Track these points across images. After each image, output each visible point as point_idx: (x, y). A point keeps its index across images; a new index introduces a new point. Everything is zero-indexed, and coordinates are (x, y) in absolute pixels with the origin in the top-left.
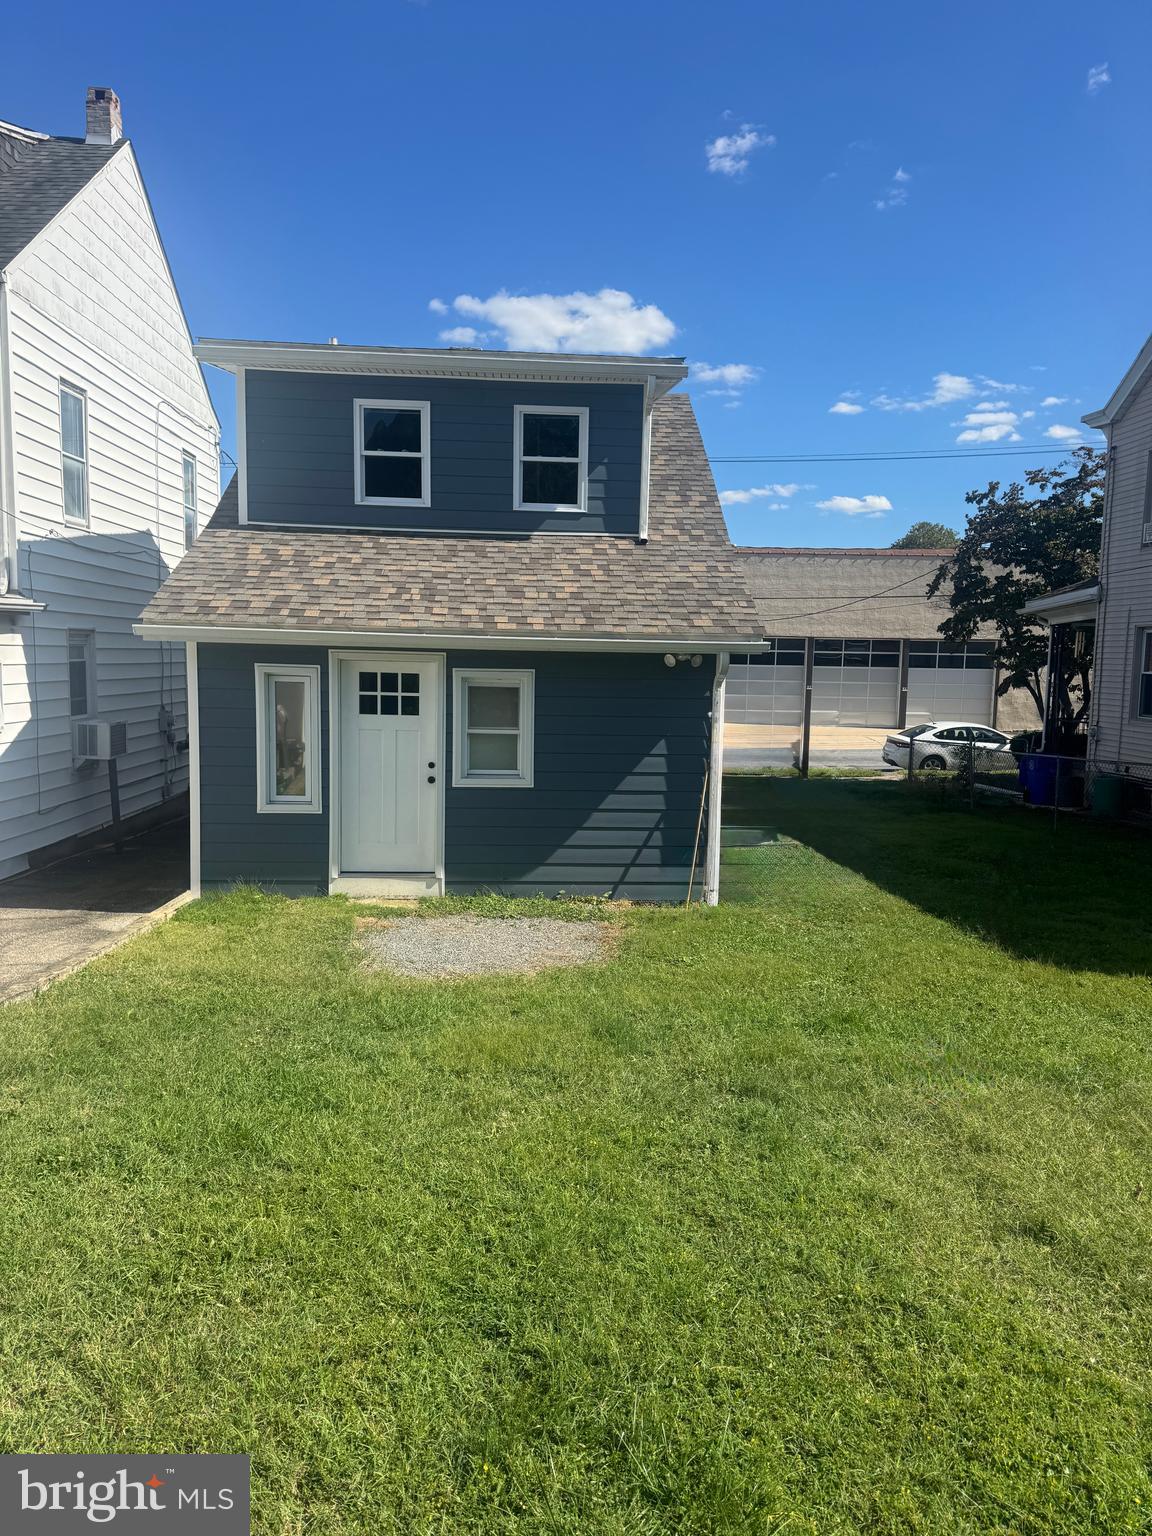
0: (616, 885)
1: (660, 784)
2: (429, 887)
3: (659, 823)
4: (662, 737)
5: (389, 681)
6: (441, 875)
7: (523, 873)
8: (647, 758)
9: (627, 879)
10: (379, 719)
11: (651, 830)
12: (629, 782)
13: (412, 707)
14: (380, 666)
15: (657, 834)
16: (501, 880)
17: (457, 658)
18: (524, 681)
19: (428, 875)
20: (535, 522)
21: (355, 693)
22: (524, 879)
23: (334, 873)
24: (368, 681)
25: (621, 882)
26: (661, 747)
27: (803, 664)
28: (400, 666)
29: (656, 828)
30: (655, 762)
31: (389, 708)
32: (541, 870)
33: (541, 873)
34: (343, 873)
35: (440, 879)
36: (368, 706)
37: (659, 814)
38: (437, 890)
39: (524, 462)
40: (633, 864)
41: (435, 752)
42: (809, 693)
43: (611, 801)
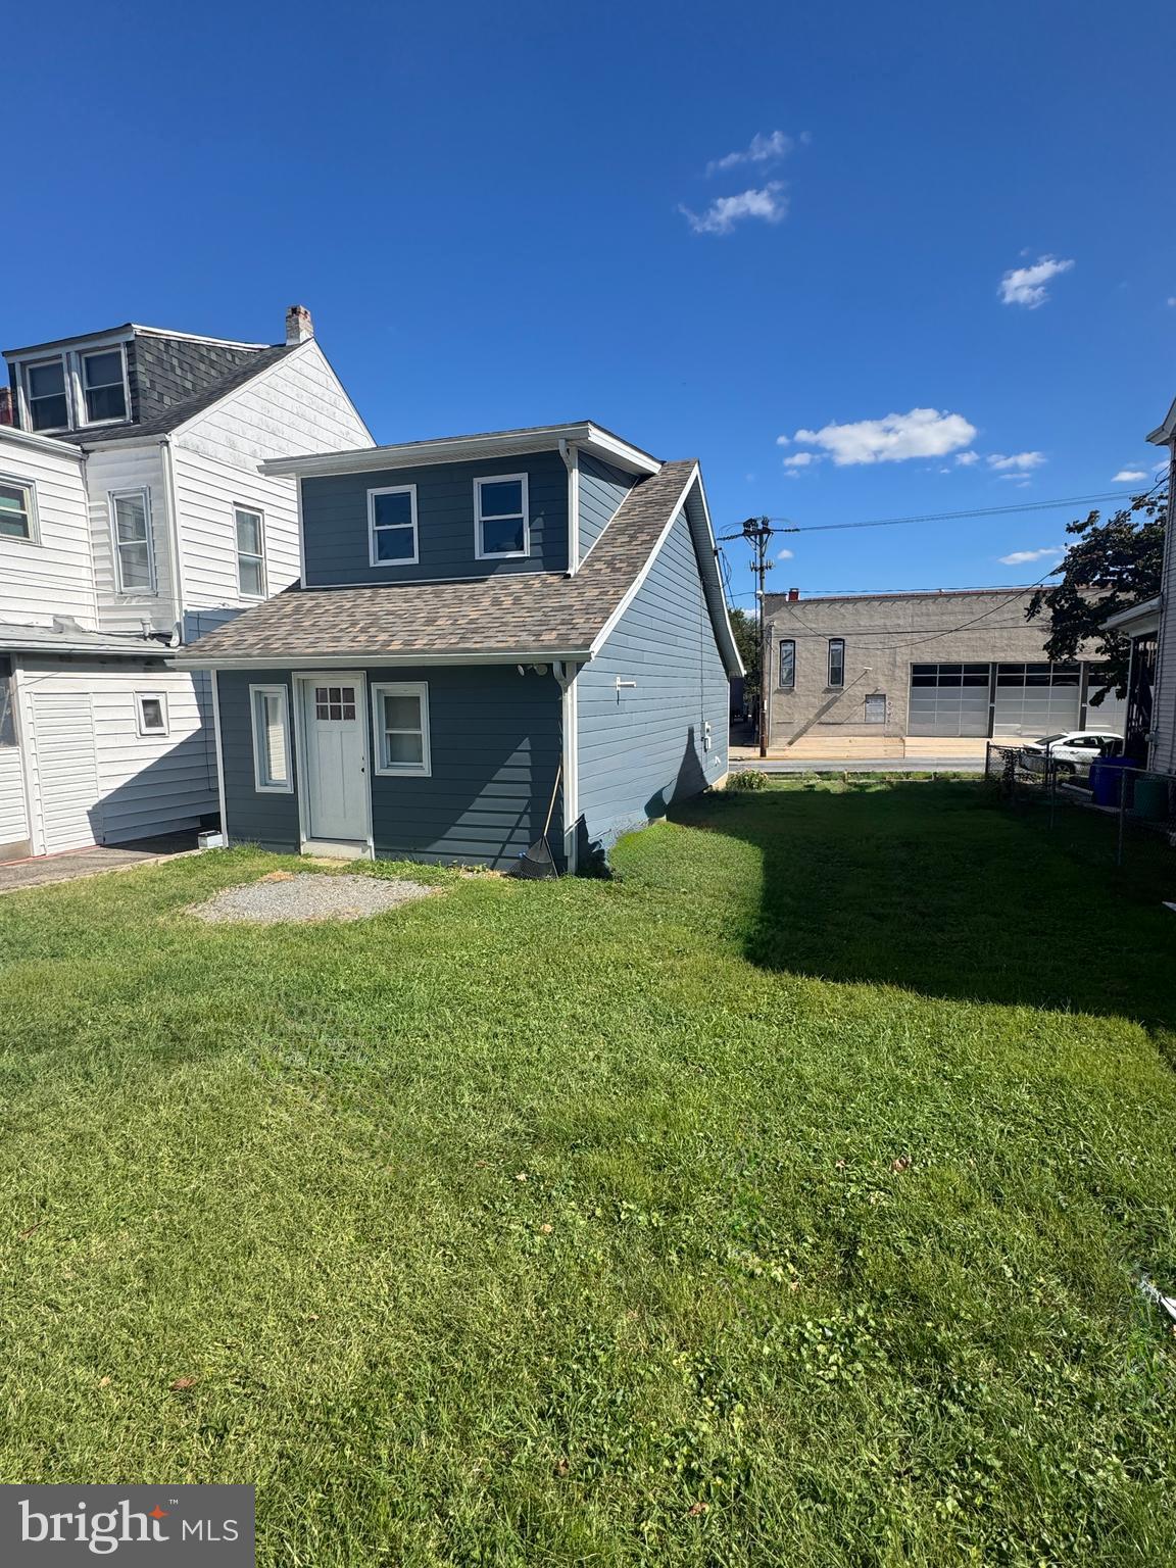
0: (497, 858)
1: (526, 775)
2: (364, 852)
3: (526, 808)
4: (527, 735)
5: (335, 693)
6: (371, 843)
7: (427, 845)
8: (515, 754)
9: (504, 854)
10: (329, 723)
11: (522, 814)
12: (502, 774)
13: (350, 714)
14: (328, 682)
15: (526, 817)
16: (412, 849)
17: (375, 674)
18: (419, 689)
19: (361, 842)
20: (490, 568)
21: (313, 705)
22: (428, 850)
23: (303, 838)
24: (321, 694)
25: (500, 856)
26: (526, 744)
27: (987, 685)
28: (342, 682)
29: (525, 812)
30: (522, 757)
31: (336, 715)
32: (440, 843)
33: (439, 846)
34: (312, 838)
35: (370, 847)
36: (322, 714)
37: (527, 801)
38: (370, 854)
39: (484, 522)
40: (508, 842)
41: (362, 749)
42: (992, 709)
43: (489, 789)
